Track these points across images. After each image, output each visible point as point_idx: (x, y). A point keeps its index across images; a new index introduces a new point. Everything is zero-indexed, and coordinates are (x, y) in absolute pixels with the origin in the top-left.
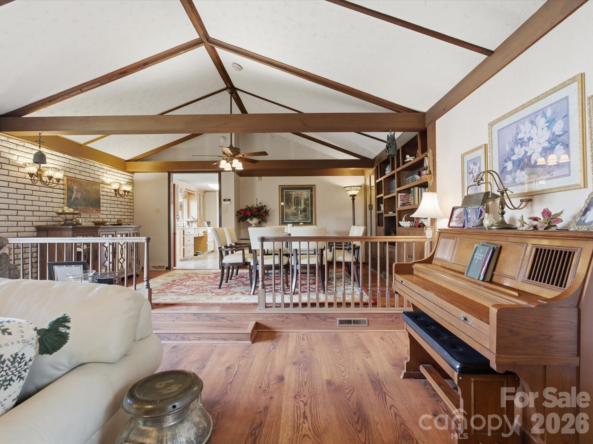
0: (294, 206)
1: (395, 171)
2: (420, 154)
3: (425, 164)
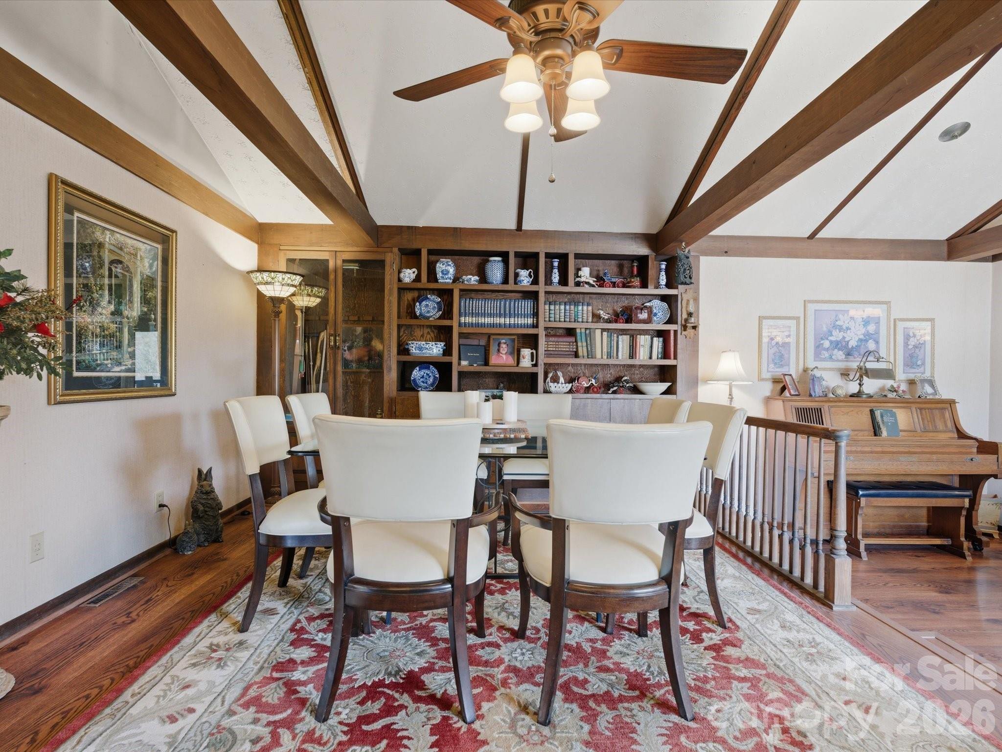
0: (110, 302)
1: (541, 288)
2: (651, 286)
3: (691, 309)
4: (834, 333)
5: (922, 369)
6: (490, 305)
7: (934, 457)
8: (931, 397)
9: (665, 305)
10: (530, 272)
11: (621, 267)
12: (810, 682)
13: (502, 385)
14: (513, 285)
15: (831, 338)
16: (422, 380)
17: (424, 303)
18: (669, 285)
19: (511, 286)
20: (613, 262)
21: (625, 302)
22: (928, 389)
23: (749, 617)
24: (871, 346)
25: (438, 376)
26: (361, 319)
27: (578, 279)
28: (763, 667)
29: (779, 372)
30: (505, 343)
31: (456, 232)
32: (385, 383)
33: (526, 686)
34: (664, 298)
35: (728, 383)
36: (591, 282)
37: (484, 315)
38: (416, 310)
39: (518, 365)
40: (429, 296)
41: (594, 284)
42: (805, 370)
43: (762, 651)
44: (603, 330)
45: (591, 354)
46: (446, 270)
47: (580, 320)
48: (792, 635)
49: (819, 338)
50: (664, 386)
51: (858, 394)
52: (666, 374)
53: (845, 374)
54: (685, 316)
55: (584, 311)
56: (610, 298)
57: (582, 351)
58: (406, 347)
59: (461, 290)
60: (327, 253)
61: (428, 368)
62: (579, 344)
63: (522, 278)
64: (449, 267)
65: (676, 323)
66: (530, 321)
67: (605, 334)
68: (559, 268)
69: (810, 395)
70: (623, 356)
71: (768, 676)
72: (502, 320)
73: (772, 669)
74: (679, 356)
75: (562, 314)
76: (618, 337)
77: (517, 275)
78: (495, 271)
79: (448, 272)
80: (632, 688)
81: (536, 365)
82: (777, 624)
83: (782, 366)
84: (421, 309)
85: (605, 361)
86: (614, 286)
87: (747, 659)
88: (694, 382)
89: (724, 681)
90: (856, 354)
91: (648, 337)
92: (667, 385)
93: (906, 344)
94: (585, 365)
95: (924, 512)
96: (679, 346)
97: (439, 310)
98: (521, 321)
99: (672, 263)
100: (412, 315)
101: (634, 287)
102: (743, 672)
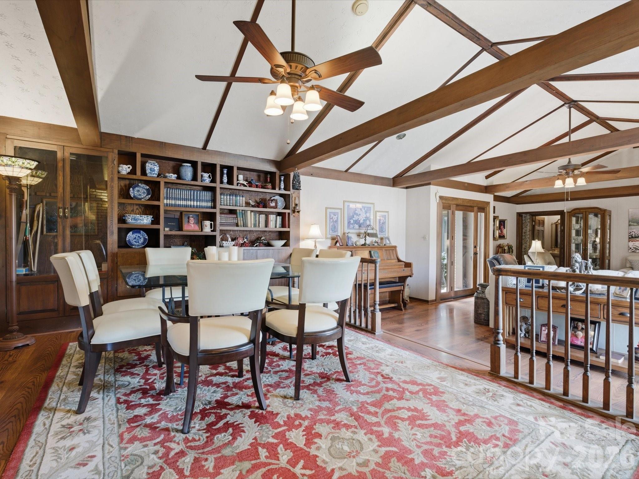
1: (218, 185)
2: (277, 189)
3: (297, 202)
4: (355, 216)
5: (384, 233)
6: (185, 193)
7: (392, 270)
8: (388, 245)
9: (282, 199)
10: (210, 175)
11: (259, 176)
12: (381, 359)
13: (186, 243)
14: (200, 182)
15: (354, 219)
16: (134, 240)
17: (137, 189)
18: (285, 189)
19: (199, 183)
20: (255, 173)
21: (262, 196)
22: (388, 242)
23: (350, 343)
24: (368, 223)
25: (147, 237)
26: (76, 196)
27: (238, 182)
28: (364, 358)
29: (334, 235)
30: (192, 217)
31: (162, 145)
32: (108, 242)
33: (278, 390)
34: (281, 195)
35: (314, 240)
36: (246, 184)
37: (180, 199)
38: (131, 193)
39: (202, 230)
40: (140, 184)
41: (247, 185)
42: (344, 234)
43: (361, 354)
44: (252, 211)
45: (245, 225)
46: (153, 168)
47: (238, 205)
48: (368, 346)
49: (350, 218)
50: (283, 242)
51: (364, 245)
52: (284, 236)
53: (359, 235)
54: (294, 206)
55: (242, 200)
56: (253, 193)
57: (240, 223)
58: (124, 218)
59: (165, 182)
60: (56, 147)
61: (140, 233)
62: (239, 219)
63: (205, 178)
64: (156, 167)
65: (289, 209)
66: (209, 204)
67: (252, 213)
68: (227, 174)
69: (347, 245)
70: (262, 227)
71: (368, 361)
72: (192, 203)
73: (368, 358)
74: (291, 226)
75: (228, 201)
76: (259, 216)
77: (202, 176)
78: (187, 172)
79: (154, 171)
80: (323, 378)
81: (214, 231)
82: (361, 344)
83: (335, 232)
84: (134, 193)
85: (253, 229)
86: (257, 187)
87: (357, 357)
88: (298, 240)
89: (354, 367)
90: (362, 226)
91: (275, 216)
92: (285, 241)
93: (380, 222)
94: (240, 231)
95: (387, 294)
96: (291, 221)
97: (148, 194)
98: (204, 204)
99: (287, 177)
100: (128, 196)
101: (268, 188)
102: (359, 362)
